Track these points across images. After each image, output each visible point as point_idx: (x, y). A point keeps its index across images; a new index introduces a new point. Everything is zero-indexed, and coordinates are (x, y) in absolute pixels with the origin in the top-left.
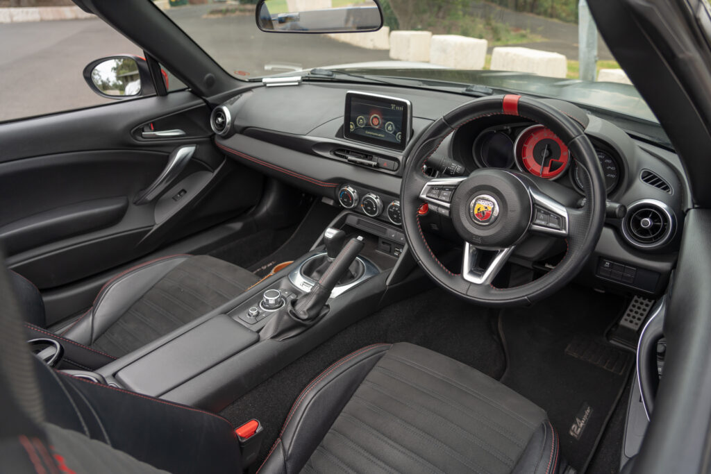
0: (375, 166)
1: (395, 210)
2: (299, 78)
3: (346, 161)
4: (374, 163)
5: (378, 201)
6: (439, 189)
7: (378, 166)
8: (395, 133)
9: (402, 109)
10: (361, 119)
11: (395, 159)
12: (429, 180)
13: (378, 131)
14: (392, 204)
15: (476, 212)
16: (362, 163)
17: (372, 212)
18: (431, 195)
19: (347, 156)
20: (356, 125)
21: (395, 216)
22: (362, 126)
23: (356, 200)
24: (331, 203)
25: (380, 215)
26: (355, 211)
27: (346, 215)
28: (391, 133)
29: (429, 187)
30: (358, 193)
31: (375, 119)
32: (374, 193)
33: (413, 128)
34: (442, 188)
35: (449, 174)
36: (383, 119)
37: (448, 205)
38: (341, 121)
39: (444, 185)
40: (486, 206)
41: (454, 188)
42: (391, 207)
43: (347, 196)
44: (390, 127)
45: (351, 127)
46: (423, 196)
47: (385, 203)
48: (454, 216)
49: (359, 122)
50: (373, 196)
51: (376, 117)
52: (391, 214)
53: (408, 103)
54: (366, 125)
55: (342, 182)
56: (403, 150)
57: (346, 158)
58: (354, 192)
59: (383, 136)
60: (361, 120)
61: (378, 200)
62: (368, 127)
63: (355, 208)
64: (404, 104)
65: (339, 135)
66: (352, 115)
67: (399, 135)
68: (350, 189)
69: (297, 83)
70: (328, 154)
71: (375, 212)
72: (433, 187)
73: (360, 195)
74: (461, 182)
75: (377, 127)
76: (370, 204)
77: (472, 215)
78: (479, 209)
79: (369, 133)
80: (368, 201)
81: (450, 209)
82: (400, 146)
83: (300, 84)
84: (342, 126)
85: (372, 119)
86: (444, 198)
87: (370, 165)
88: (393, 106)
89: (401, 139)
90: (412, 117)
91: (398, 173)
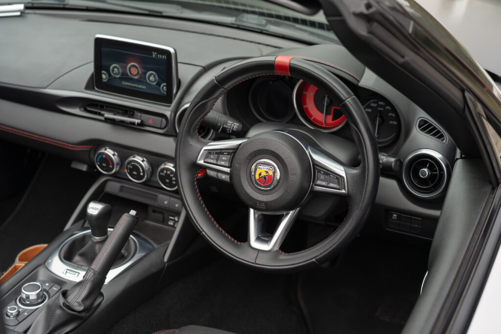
0: (138, 124)
1: (166, 174)
2: (21, 7)
3: (102, 118)
4: (137, 121)
5: (145, 164)
6: (217, 153)
7: (142, 124)
8: (159, 84)
9: (164, 57)
10: (116, 67)
11: (162, 116)
12: (206, 144)
13: (138, 81)
14: (162, 166)
15: (257, 177)
16: (122, 122)
17: (139, 177)
18: (209, 161)
19: (102, 112)
20: (110, 75)
21: (167, 181)
22: (118, 76)
23: (117, 164)
24: (84, 168)
25: (148, 180)
26: (117, 176)
27: (105, 183)
28: (154, 84)
29: (207, 151)
30: (119, 156)
31: (133, 68)
32: (138, 155)
33: (180, 76)
34: (220, 152)
35: (225, 135)
36: (141, 67)
37: (228, 170)
38: (90, 69)
39: (221, 149)
40: (267, 170)
41: (234, 151)
42: (162, 170)
43: (107, 160)
44: (152, 77)
45: (104, 76)
46: (201, 162)
47: (154, 166)
48: (236, 182)
49: (113, 70)
50: (138, 159)
51: (133, 66)
52: (163, 179)
53: (172, 51)
54: (123, 74)
55: (99, 143)
56: (171, 102)
57: (100, 114)
58: (114, 155)
59: (144, 87)
60: (116, 69)
61: (145, 162)
62: (125, 77)
63: (116, 173)
64: (167, 53)
65: (89, 86)
66: (104, 63)
67: (163, 87)
68: (109, 152)
69: (19, 14)
70: (77, 111)
71: (143, 177)
72: (210, 152)
73: (123, 158)
74: (240, 145)
75: (136, 77)
76: (135, 168)
77: (253, 180)
78: (260, 174)
79: (126, 84)
80: (134, 166)
81: (231, 174)
82: (166, 99)
83: (23, 14)
84: (92, 76)
85: (130, 68)
86: (223, 163)
87: (133, 124)
88: (154, 54)
89: (167, 91)
90: (177, 63)
91: (167, 131)
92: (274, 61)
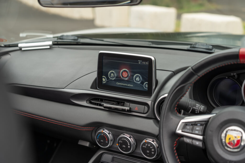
0: (128, 111)
1: (147, 146)
2: (50, 43)
3: (102, 108)
4: (127, 108)
5: (132, 140)
6: (192, 125)
7: (130, 111)
8: (142, 83)
9: (147, 63)
10: (112, 73)
11: (146, 104)
12: (183, 118)
13: (128, 82)
14: (144, 141)
15: (227, 141)
16: (116, 109)
17: (127, 149)
18: (186, 130)
19: (102, 103)
20: (108, 78)
21: (148, 152)
22: (113, 79)
23: (111, 140)
24: (87, 144)
25: (133, 152)
26: (110, 150)
27: (102, 154)
28: (139, 83)
29: (184, 124)
30: (113, 135)
31: (125, 73)
32: (127, 133)
33: (157, 78)
34: (194, 124)
35: (194, 113)
36: (130, 72)
37: (201, 137)
38: (95, 75)
39: (195, 122)
40: (236, 135)
41: (206, 123)
42: (144, 144)
43: (104, 137)
44: (138, 78)
45: (104, 80)
46: (179, 132)
47: (138, 141)
48: (209, 146)
49: (110, 75)
50: (127, 136)
51: (125, 71)
52: (144, 150)
53: (153, 59)
54: (117, 77)
55: (98, 125)
56: (151, 96)
57: (100, 105)
58: (109, 134)
59: (132, 86)
60: (112, 74)
61: (132, 138)
62: (118, 79)
63: (110, 147)
64: (150, 59)
65: (93, 87)
66: (104, 70)
67: (146, 84)
68: (106, 132)
69: (49, 47)
70: (84, 103)
71: (129, 150)
72: (186, 124)
73: (115, 136)
74: (210, 118)
75: (126, 79)
76: (124, 142)
77: (224, 144)
78: (230, 139)
79: (119, 84)
80: (123, 141)
81: (204, 141)
82: (148, 93)
83: (51, 47)
84: (96, 79)
85: (122, 73)
86: (197, 132)
87: (124, 110)
88: (140, 62)
89: (148, 88)
90: (156, 70)
91: (148, 115)
92: (239, 52)
